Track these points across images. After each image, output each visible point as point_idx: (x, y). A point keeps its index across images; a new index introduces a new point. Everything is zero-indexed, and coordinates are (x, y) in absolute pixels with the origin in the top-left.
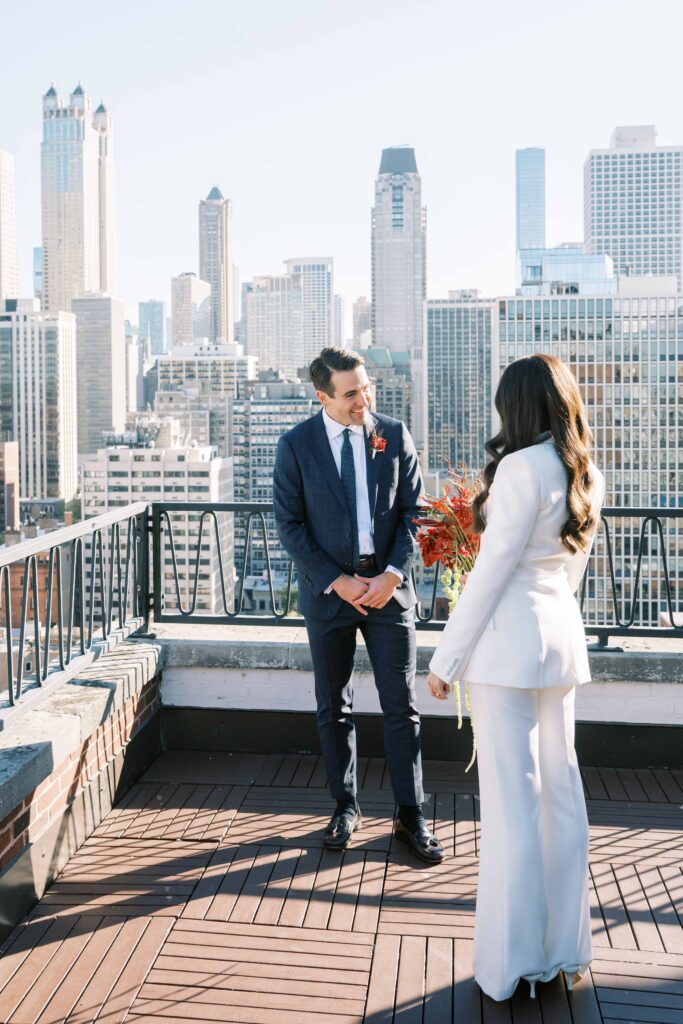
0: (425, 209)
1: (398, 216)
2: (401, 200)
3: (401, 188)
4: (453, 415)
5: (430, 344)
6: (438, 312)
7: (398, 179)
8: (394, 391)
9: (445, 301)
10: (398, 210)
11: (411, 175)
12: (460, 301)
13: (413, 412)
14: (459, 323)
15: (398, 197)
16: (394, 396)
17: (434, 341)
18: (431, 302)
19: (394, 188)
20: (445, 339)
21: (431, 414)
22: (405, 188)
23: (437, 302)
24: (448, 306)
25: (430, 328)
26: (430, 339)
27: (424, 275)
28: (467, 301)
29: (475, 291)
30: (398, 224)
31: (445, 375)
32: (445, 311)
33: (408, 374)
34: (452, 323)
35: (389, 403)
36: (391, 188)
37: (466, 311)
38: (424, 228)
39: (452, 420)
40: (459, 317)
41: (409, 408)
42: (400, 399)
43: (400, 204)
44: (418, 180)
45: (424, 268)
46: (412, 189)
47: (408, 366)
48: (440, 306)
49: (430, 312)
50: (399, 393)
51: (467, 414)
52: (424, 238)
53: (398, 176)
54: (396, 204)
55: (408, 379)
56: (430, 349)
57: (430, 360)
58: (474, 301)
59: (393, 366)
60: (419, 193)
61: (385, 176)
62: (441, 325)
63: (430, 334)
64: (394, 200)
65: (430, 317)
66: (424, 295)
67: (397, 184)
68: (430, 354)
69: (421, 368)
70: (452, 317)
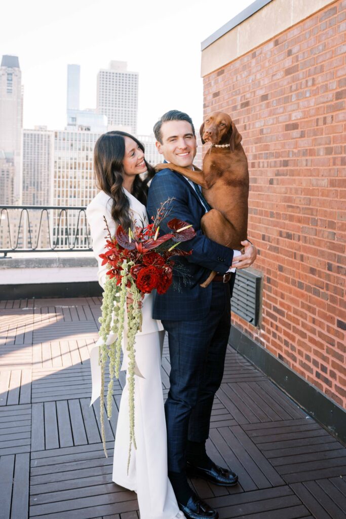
0: (23, 86)
1: (10, 88)
2: (11, 80)
3: (11, 74)
4: (34, 183)
5: (24, 149)
6: (28, 135)
7: (10, 70)
8: (6, 171)
9: (32, 130)
10: (10, 84)
11: (16, 69)
12: (38, 130)
13: (15, 181)
14: (38, 140)
15: (10, 79)
16: (5, 173)
17: (26, 148)
18: (25, 130)
19: (8, 74)
20: (31, 147)
21: (24, 182)
22: (13, 74)
23: (28, 130)
24: (33, 132)
25: (24, 142)
26: (24, 147)
27: (22, 117)
28: (42, 131)
29: (46, 127)
30: (10, 91)
31: (31, 164)
32: (32, 135)
33: (13, 163)
34: (35, 140)
35: (3, 176)
36: (6, 74)
37: (42, 135)
38: (23, 95)
39: (34, 185)
40: (38, 138)
41: (13, 179)
42: (8, 175)
43: (11, 82)
44: (20, 72)
45: (22, 114)
46: (17, 76)
47: (13, 159)
48: (30, 132)
49: (24, 134)
50: (8, 172)
51: (41, 183)
52: (22, 99)
53: (10, 69)
54: (9, 82)
55: (13, 165)
56: (24, 152)
57: (24, 157)
58: (46, 131)
59: (6, 159)
60: (20, 78)
61: (4, 68)
62: (30, 141)
63: (24, 144)
64: (8, 80)
65: (24, 136)
66: (22, 126)
67: (10, 72)
68: (24, 154)
69: (19, 161)
70: (35, 138)
